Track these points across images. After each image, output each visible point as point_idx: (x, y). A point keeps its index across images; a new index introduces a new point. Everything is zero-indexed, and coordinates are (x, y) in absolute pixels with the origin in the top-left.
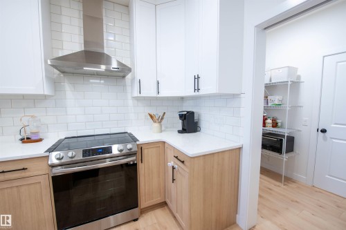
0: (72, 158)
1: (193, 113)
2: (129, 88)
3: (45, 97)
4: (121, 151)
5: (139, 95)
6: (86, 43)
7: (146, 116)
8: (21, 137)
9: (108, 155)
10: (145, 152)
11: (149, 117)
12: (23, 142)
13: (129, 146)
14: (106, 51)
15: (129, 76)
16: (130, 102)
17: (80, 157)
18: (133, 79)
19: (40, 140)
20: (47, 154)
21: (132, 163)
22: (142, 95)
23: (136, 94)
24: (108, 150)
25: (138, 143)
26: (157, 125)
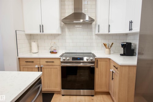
0: (68, 60)
1: (130, 44)
2: (93, 29)
3: (58, 35)
4: (87, 60)
5: (98, 33)
6: (75, 9)
7: (102, 45)
8: (50, 51)
9: (82, 61)
10: (99, 63)
11: (104, 46)
12: (51, 53)
13: (91, 58)
14: (83, 12)
15: (94, 23)
16: (94, 37)
17: (71, 60)
18: (96, 24)
19: (56, 53)
20: (60, 57)
21: (92, 67)
22: (100, 33)
23: (97, 33)
24: (82, 59)
25: (96, 57)
26: (107, 50)
